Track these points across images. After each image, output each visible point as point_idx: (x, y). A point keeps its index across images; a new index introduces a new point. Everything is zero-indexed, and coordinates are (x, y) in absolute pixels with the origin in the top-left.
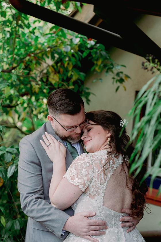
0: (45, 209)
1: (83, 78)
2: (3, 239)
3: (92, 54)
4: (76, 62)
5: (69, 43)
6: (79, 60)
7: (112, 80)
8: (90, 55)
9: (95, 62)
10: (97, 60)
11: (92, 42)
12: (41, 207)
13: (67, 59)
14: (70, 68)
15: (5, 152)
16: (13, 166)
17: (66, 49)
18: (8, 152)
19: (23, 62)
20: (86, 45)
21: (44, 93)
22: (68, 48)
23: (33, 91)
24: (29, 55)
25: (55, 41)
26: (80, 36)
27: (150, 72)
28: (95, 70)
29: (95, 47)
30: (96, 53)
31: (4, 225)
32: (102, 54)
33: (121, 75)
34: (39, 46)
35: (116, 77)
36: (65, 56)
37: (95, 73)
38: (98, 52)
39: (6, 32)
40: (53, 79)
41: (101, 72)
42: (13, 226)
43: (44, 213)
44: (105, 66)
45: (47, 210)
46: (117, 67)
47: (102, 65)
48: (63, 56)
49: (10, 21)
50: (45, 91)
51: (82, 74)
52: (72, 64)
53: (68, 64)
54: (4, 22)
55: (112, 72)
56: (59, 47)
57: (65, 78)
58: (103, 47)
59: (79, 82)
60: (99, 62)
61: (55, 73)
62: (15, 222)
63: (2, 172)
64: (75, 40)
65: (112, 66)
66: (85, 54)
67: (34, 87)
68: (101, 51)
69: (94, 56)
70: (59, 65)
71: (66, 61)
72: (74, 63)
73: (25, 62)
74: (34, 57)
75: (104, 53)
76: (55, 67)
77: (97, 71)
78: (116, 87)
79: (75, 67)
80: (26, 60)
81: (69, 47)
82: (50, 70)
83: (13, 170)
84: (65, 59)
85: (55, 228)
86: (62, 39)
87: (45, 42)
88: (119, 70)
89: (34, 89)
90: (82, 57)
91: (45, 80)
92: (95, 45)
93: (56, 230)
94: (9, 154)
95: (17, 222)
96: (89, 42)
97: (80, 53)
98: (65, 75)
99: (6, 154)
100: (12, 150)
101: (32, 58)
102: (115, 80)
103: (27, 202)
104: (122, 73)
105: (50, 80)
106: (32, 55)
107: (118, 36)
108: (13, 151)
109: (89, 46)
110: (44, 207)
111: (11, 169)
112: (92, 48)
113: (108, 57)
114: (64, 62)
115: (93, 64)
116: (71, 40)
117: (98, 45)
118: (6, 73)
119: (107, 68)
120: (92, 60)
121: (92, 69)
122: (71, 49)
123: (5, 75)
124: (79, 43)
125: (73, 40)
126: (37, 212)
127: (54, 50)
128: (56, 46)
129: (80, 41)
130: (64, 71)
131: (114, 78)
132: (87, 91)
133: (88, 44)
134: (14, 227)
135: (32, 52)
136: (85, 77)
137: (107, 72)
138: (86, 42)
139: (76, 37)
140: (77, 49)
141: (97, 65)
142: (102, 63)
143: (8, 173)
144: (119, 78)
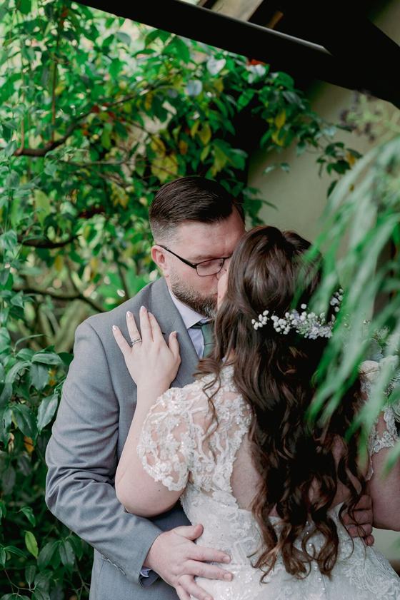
0: (102, 509)
1: (241, 164)
2: (30, 590)
3: (261, 99)
4: (221, 123)
5: (199, 74)
6: (229, 117)
7: (319, 165)
8: (255, 101)
9: (270, 121)
10: (275, 114)
11: (260, 69)
12: (91, 503)
13: (197, 116)
14: (206, 139)
15: (29, 363)
16: (51, 399)
17: (191, 89)
18: (37, 363)
19: (80, 127)
20: (244, 75)
21: (141, 205)
22: (195, 87)
23: (116, 203)
24: (96, 110)
25: (163, 68)
26: (226, 53)
27: (365, 138)
28: (270, 141)
29: (268, 80)
30: (271, 96)
31: (35, 554)
32: (288, 99)
33: (340, 152)
34: (123, 84)
35: (326, 158)
36: (191, 109)
37: (270, 148)
38: (277, 92)
39: (30, 52)
40: (162, 169)
41: (286, 146)
42: (56, 555)
43: (98, 520)
44: (295, 129)
45: (107, 512)
46: (326, 132)
47: (287, 128)
48: (185, 110)
49: (42, 21)
50: (143, 201)
51: (238, 152)
52: (211, 128)
53: (200, 128)
54: (26, 24)
55: (316, 145)
56: (172, 84)
57: (194, 165)
58: (289, 81)
59: (232, 174)
60: (281, 121)
61: (168, 154)
62: (63, 544)
63: (23, 417)
64: (215, 66)
65: (313, 130)
66: (243, 102)
67: (115, 192)
68: (285, 89)
69: (267, 104)
70: (176, 131)
71: (194, 121)
72: (216, 127)
73: (86, 126)
74: (109, 112)
75: (291, 95)
76: (168, 137)
77: (275, 144)
78: (328, 185)
79: (217, 135)
80: (88, 123)
81: (199, 84)
82: (154, 147)
83: (53, 409)
84: (193, 115)
85: (126, 560)
86: (181, 63)
87: (138, 74)
88: (332, 137)
89: (116, 196)
90: (235, 108)
91: (141, 173)
92: (268, 75)
93: (127, 566)
94: (41, 369)
95: (68, 545)
96: (250, 68)
97: (229, 98)
98: (193, 157)
99: (34, 367)
100: (48, 358)
101: (103, 116)
102: (325, 165)
103: (58, 487)
104: (341, 145)
105: (155, 171)
106: (104, 108)
107: (321, 47)
108: (52, 360)
109: (251, 79)
110: (101, 505)
111: (46, 408)
112: (260, 84)
113: (303, 107)
114: (190, 123)
115: (265, 127)
116: (204, 64)
117: (275, 75)
118: (35, 159)
119: (302, 133)
120: (263, 116)
121: (264, 139)
122: (205, 89)
123: (34, 163)
124: (225, 73)
125: (209, 65)
126: (83, 516)
127: (160, 93)
128: (166, 83)
129: (226, 67)
130: (189, 148)
131: (321, 161)
132: (253, 197)
133: (250, 72)
134: (59, 557)
135: (103, 103)
136: (247, 161)
137: (301, 144)
138: (245, 70)
139: (217, 58)
140: (221, 88)
141: (275, 127)
142: (288, 121)
143: (39, 418)
144: (334, 161)
